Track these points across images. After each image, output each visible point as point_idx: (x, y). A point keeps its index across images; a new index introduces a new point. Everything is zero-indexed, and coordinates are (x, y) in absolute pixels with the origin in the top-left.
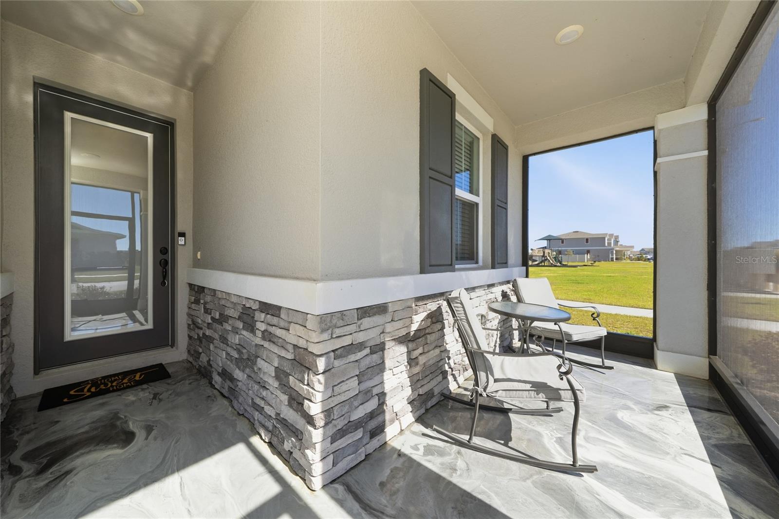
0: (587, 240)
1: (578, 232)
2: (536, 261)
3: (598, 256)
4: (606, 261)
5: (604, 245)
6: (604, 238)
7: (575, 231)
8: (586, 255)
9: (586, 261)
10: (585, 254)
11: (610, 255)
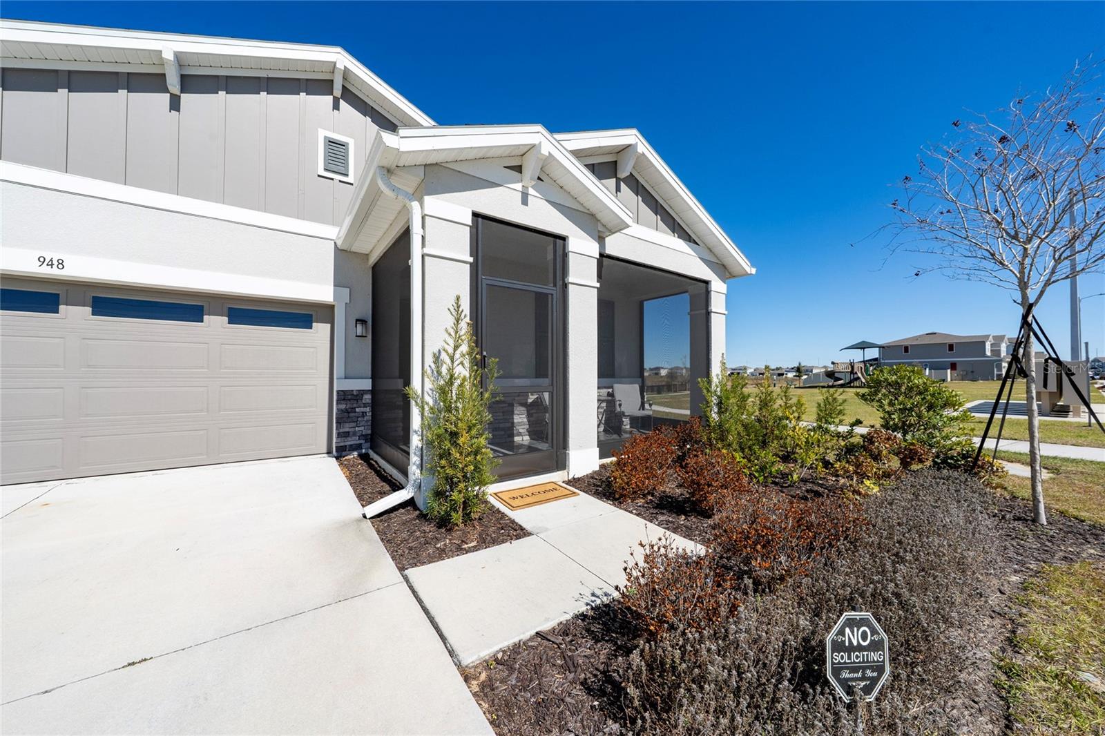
0: (951, 347)
1: (935, 334)
2: (841, 379)
3: (972, 372)
4: (988, 380)
5: (984, 354)
6: (984, 343)
7: (928, 333)
8: (949, 371)
9: (949, 379)
10: (946, 369)
11: (995, 369)
